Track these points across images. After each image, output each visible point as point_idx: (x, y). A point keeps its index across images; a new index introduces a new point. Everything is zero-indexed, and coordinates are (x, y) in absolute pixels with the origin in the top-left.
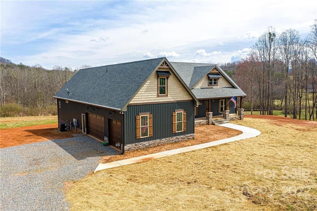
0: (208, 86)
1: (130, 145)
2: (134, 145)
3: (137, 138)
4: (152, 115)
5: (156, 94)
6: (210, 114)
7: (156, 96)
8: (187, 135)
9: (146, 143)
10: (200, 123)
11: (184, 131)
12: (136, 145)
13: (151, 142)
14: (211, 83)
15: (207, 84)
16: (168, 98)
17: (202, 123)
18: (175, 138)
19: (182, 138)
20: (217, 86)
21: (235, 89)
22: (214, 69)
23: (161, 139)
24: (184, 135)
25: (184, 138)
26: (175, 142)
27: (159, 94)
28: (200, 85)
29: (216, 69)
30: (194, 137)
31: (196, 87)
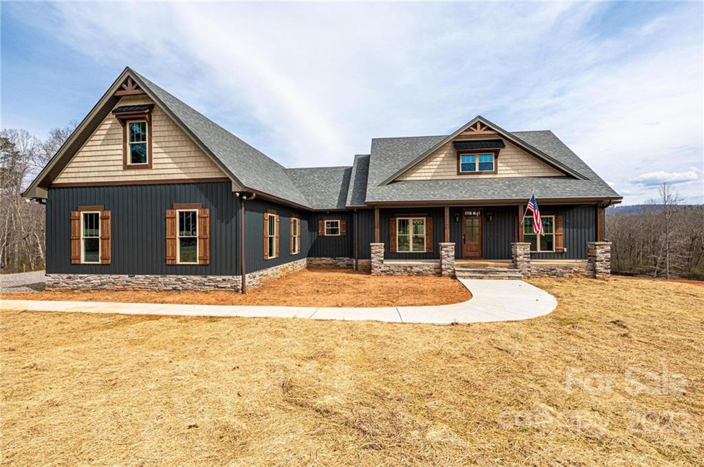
0: (459, 174)
1: (56, 275)
2: (65, 276)
3: (73, 262)
4: (109, 213)
5: (121, 163)
6: (446, 247)
7: (121, 168)
8: (211, 277)
9: (95, 279)
10: (411, 267)
11: (202, 262)
12: (70, 278)
13: (106, 278)
14: (468, 168)
15: (456, 170)
16: (153, 172)
18: (173, 280)
19: (194, 282)
20: (496, 173)
21: (573, 181)
22: (475, 126)
23: (132, 274)
24: (205, 274)
25: (200, 284)
26: (174, 289)
27: (129, 163)
28: (425, 173)
29: (483, 125)
30: (240, 287)
31: (408, 179)
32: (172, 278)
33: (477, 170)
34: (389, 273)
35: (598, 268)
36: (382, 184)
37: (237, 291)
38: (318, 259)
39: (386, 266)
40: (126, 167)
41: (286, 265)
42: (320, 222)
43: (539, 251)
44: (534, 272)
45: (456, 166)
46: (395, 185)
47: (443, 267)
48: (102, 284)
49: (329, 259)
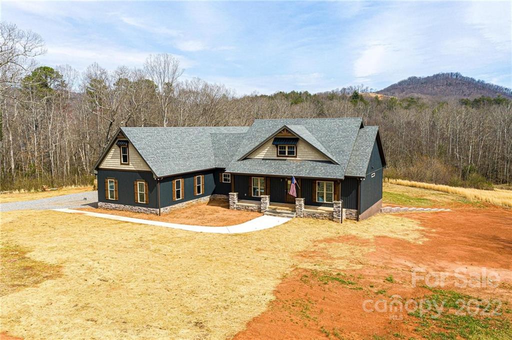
0: (278, 156)
2: (104, 203)
3: (106, 198)
4: (117, 181)
5: (119, 162)
6: (263, 198)
8: (149, 209)
9: (113, 205)
11: (146, 203)
12: (106, 204)
13: (117, 205)
14: (282, 153)
15: (276, 154)
16: (130, 166)
17: (250, 208)
19: (144, 210)
20: (296, 157)
21: (332, 165)
22: (283, 130)
23: (125, 205)
24: (147, 207)
25: (146, 211)
26: (138, 212)
27: (122, 162)
28: (261, 155)
29: (287, 130)
30: (158, 213)
31: (256, 157)
32: (137, 208)
33: (287, 155)
34: (238, 209)
35: (334, 216)
36: (238, 160)
37: (157, 215)
38: (219, 195)
39: (237, 205)
40: (121, 164)
41: (191, 201)
42: (220, 174)
43: (325, 202)
44: (305, 214)
45: (276, 152)
46: (245, 161)
47: (262, 208)
48: (116, 207)
49: (225, 196)
